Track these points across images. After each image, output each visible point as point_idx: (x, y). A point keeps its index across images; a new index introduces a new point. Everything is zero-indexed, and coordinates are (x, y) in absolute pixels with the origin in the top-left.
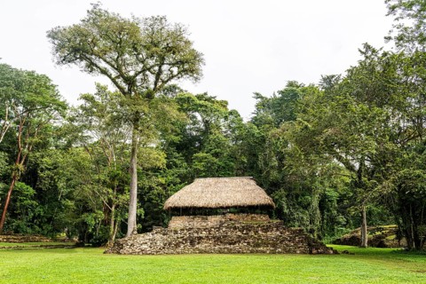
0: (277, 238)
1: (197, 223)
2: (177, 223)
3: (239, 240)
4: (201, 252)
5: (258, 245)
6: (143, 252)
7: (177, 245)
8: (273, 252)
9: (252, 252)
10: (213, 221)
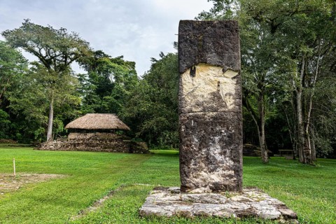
0: (115, 145)
1: (81, 136)
2: (72, 136)
3: (97, 145)
4: (78, 150)
5: (106, 148)
6: (51, 149)
7: (67, 147)
8: (112, 152)
9: (102, 151)
10: (89, 135)
